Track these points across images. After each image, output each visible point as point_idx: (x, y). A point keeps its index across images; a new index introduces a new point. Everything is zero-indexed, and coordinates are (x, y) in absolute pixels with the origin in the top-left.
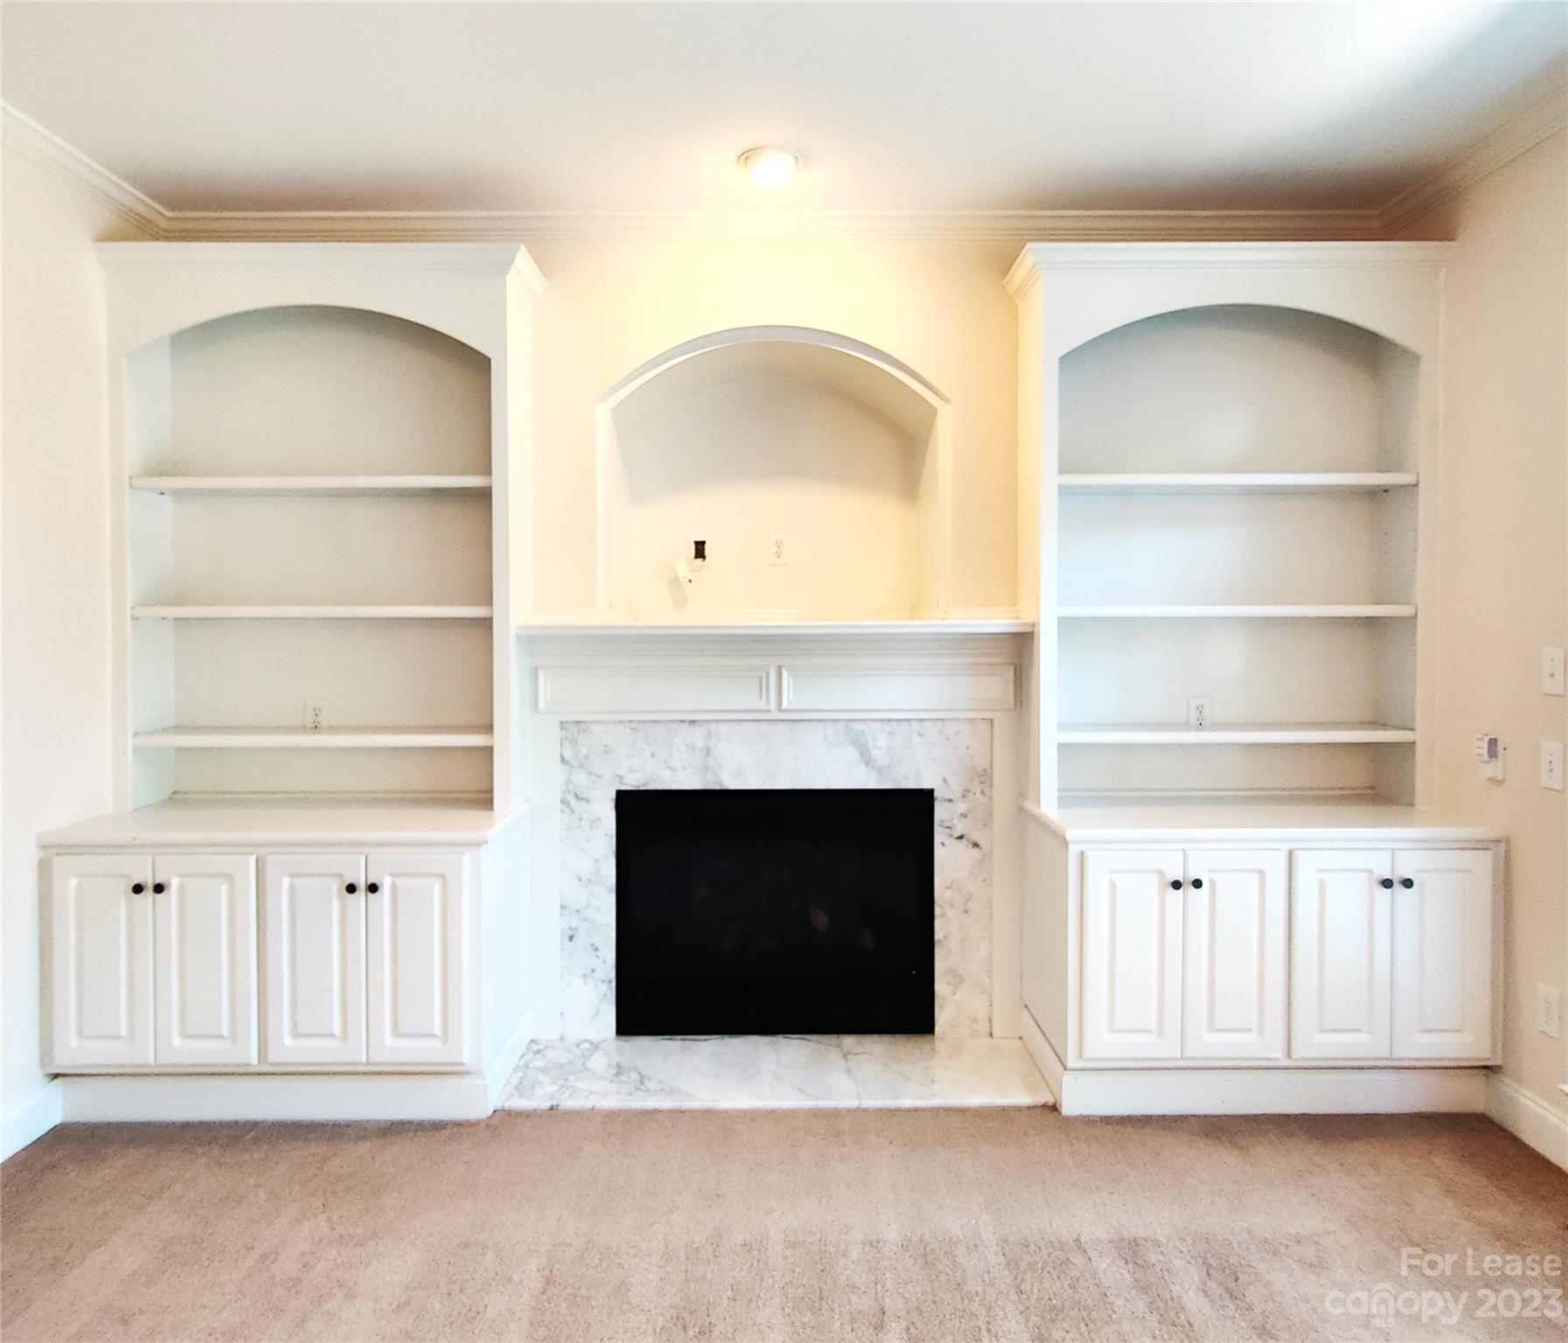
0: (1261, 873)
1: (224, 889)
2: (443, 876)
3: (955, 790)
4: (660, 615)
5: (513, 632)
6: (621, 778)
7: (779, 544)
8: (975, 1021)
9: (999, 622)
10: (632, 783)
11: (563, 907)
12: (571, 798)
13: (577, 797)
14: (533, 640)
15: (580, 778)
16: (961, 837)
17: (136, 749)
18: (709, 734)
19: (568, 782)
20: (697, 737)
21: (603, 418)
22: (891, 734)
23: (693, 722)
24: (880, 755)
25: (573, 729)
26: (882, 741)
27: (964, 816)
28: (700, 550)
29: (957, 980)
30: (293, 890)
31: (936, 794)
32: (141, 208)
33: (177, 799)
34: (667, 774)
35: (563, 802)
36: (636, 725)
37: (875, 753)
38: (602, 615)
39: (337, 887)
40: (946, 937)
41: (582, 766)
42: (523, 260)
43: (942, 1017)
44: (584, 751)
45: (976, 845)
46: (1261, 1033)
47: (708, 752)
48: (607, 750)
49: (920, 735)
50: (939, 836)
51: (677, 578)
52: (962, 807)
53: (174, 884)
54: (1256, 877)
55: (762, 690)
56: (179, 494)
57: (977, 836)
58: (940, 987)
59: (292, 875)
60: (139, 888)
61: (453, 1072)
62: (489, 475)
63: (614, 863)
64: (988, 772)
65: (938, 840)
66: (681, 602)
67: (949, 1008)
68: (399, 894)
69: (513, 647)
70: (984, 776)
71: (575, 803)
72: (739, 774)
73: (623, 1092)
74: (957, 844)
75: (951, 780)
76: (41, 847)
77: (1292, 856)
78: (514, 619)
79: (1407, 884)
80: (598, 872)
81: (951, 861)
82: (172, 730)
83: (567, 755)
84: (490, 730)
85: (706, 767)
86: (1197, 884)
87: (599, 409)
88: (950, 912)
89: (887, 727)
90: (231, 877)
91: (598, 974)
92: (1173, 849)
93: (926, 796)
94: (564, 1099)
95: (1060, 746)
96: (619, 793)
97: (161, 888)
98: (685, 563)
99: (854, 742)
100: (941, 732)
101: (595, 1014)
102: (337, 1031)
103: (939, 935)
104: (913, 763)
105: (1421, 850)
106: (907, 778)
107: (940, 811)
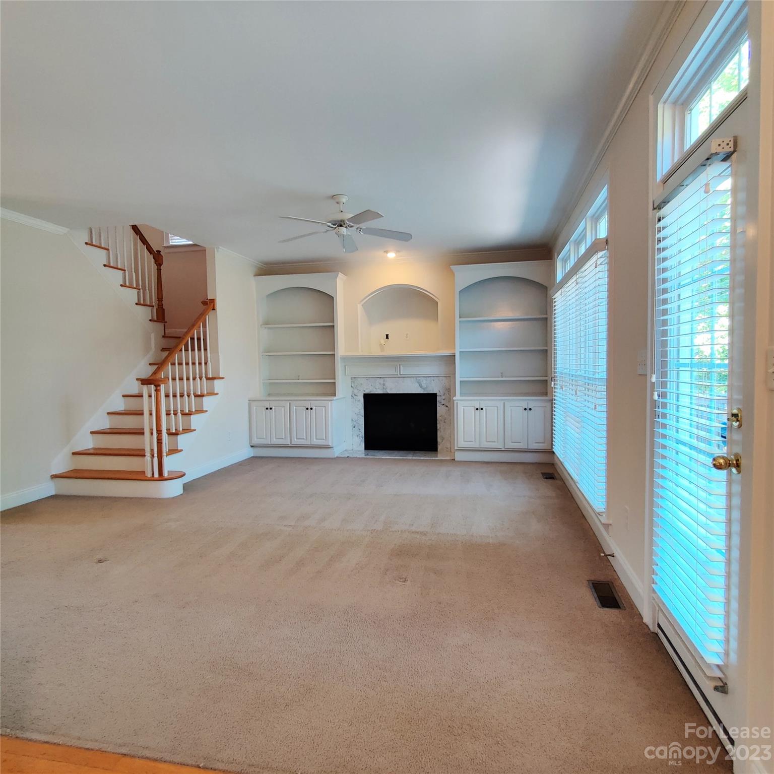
0: (497, 407)
1: (283, 409)
2: (325, 407)
3: (442, 393)
4: (376, 352)
5: (339, 357)
6: (364, 391)
7: (407, 334)
8: (447, 448)
9: (447, 353)
10: (367, 392)
11: (352, 420)
12: (353, 395)
13: (355, 395)
14: (345, 359)
15: (356, 391)
16: (443, 405)
17: (263, 383)
18: (384, 381)
19: (353, 391)
20: (381, 381)
21: (359, 307)
22: (426, 380)
23: (380, 378)
24: (424, 386)
25: (353, 379)
26: (425, 382)
27: (444, 400)
28: (387, 336)
29: (443, 439)
30: (296, 409)
31: (438, 394)
32: (258, 265)
33: (269, 395)
34: (375, 390)
35: (352, 396)
36: (367, 378)
37: (423, 385)
38: (360, 353)
39: (304, 409)
40: (440, 428)
41: (356, 388)
43: (439, 447)
44: (356, 385)
45: (447, 406)
46: (498, 442)
47: (384, 385)
48: (361, 384)
49: (433, 380)
50: (438, 404)
51: (381, 344)
52: (444, 397)
53: (273, 408)
54: (496, 408)
55: (396, 370)
56: (269, 328)
57: (447, 405)
58: (439, 440)
59: (296, 406)
60: (267, 409)
61: (327, 447)
62: (334, 322)
63: (363, 410)
64: (449, 389)
65: (438, 405)
66: (382, 350)
67: (441, 445)
68: (317, 410)
69: (339, 359)
70: (449, 390)
71: (354, 396)
72: (391, 389)
73: (363, 456)
74: (442, 406)
75: (441, 391)
76: (249, 400)
77: (504, 403)
78: (339, 355)
79: (530, 409)
80: (360, 412)
81: (441, 410)
82: (269, 380)
83: (353, 386)
84: (335, 379)
85: (384, 388)
86: (482, 409)
87: (359, 305)
88: (441, 422)
89: (425, 378)
90: (284, 407)
91: (360, 435)
92: (477, 402)
93: (435, 395)
94: (351, 456)
95: (460, 381)
96: (364, 394)
97: (271, 409)
98: (383, 340)
99: (418, 383)
100: (439, 380)
101: (360, 445)
102: (305, 438)
103: (438, 428)
104: (432, 387)
105: (535, 402)
106: (430, 391)
107: (438, 399)
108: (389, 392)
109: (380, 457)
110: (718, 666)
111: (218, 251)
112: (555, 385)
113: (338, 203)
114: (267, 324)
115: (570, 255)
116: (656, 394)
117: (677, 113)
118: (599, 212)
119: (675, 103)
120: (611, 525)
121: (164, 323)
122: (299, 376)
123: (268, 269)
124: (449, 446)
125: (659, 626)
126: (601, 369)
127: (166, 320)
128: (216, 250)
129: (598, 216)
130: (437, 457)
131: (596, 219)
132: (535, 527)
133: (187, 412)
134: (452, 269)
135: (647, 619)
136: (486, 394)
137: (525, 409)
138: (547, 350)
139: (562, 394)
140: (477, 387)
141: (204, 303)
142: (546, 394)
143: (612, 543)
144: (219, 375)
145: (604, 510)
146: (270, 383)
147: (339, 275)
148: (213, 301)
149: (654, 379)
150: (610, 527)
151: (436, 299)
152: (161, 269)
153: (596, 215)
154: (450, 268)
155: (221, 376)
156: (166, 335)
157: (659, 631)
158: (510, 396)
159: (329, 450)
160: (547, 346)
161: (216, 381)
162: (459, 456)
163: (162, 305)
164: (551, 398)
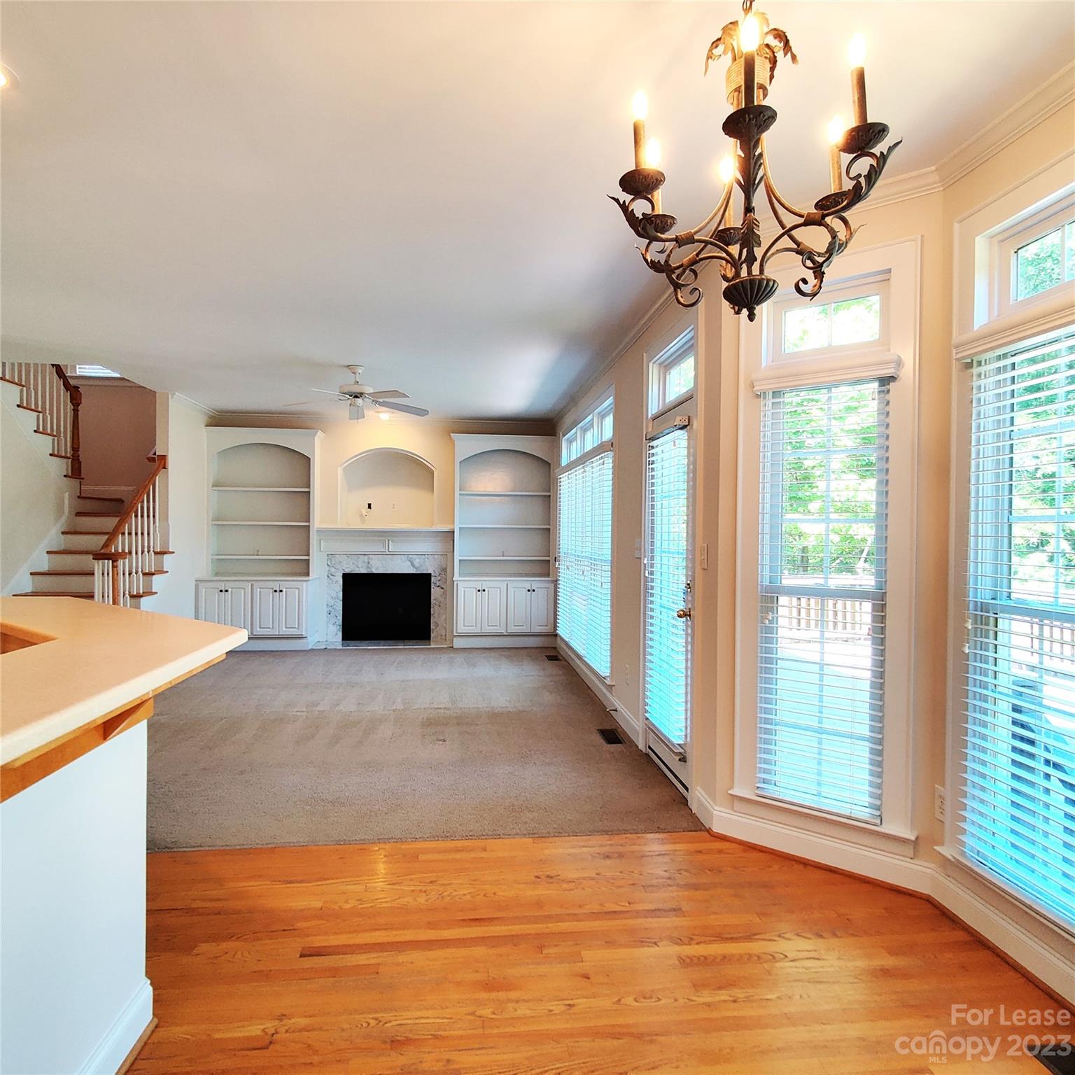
0: (500, 588)
1: (243, 591)
3: (437, 573)
4: (357, 525)
5: (315, 529)
6: (344, 570)
7: (394, 505)
8: (441, 635)
9: (445, 528)
10: (347, 571)
11: (327, 605)
12: (330, 575)
13: (332, 575)
14: (320, 531)
15: (333, 570)
16: (439, 586)
17: (211, 559)
18: (369, 559)
19: (329, 571)
20: (365, 559)
21: (340, 470)
22: (420, 559)
23: (364, 555)
24: (417, 564)
25: (330, 556)
26: (417, 560)
27: (439, 581)
28: (370, 506)
29: (437, 625)
30: (260, 592)
31: (432, 575)
32: (211, 413)
33: (217, 574)
34: (357, 569)
35: (328, 576)
36: (348, 555)
37: (415, 563)
38: (339, 525)
39: (271, 591)
40: (434, 613)
41: (333, 566)
42: (320, 433)
43: (433, 635)
44: (334, 563)
45: (442, 588)
46: (500, 626)
47: (369, 563)
48: (340, 562)
49: (428, 559)
51: (362, 514)
52: (439, 578)
53: (229, 590)
54: (498, 589)
55: (384, 546)
56: (218, 490)
57: (442, 586)
58: (432, 626)
59: (260, 589)
60: (221, 591)
61: (300, 637)
62: (309, 488)
63: (341, 593)
64: (446, 569)
65: (432, 586)
66: (363, 521)
67: (435, 632)
68: (288, 593)
69: (315, 533)
70: (444, 570)
71: (331, 577)
72: (377, 569)
73: (341, 647)
74: (438, 588)
75: (436, 571)
76: (196, 581)
77: (507, 584)
78: (316, 526)
79: (534, 591)
80: (337, 595)
81: (435, 592)
82: (218, 555)
83: (329, 563)
84: (309, 555)
85: (368, 567)
86: (484, 590)
87: (339, 469)
88: (435, 606)
89: (418, 556)
90: (244, 589)
91: (337, 623)
92: (480, 582)
93: (429, 575)
94: (329, 647)
95: (460, 560)
96: (343, 574)
97: (227, 591)
98: (365, 510)
99: (409, 561)
100: (433, 558)
101: (337, 634)
102: (271, 627)
103: (432, 613)
104: (427, 567)
105: (537, 583)
106: (423, 570)
107: (433, 579)
108: (375, 571)
109: (365, 648)
110: (679, 745)
111: (172, 398)
112: (559, 565)
113: (353, 373)
114: (217, 486)
115: (576, 437)
116: (647, 572)
117: (661, 372)
118: (604, 412)
119: (660, 364)
120: (614, 686)
121: (78, 480)
122: (258, 551)
123: (221, 419)
124: (444, 634)
125: (650, 748)
126: (606, 551)
127: (83, 476)
128: (170, 396)
129: (604, 414)
130: (430, 645)
131: (602, 416)
132: (548, 698)
133: (135, 593)
134: (452, 437)
135: (641, 746)
136: (487, 575)
137: (529, 591)
138: (549, 529)
139: (567, 574)
140: (476, 567)
141: (152, 460)
142: (548, 575)
143: (614, 701)
144: (168, 548)
145: (608, 675)
146: (218, 559)
147: (319, 433)
148: (163, 458)
149: (645, 562)
150: (614, 688)
151: (432, 467)
152: (78, 411)
153: (603, 413)
154: (450, 436)
155: (170, 550)
156: (83, 495)
157: (650, 751)
158: (511, 576)
159: (304, 640)
160: (549, 525)
161: (165, 556)
162: (458, 643)
163: (79, 456)
164: (555, 579)
